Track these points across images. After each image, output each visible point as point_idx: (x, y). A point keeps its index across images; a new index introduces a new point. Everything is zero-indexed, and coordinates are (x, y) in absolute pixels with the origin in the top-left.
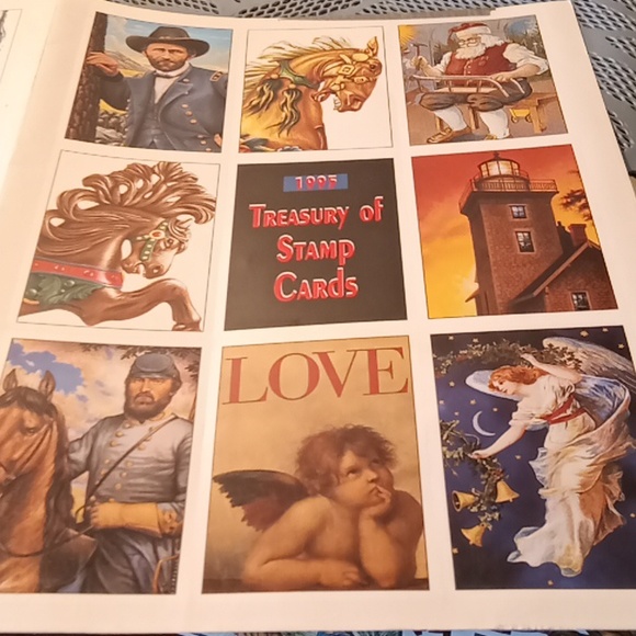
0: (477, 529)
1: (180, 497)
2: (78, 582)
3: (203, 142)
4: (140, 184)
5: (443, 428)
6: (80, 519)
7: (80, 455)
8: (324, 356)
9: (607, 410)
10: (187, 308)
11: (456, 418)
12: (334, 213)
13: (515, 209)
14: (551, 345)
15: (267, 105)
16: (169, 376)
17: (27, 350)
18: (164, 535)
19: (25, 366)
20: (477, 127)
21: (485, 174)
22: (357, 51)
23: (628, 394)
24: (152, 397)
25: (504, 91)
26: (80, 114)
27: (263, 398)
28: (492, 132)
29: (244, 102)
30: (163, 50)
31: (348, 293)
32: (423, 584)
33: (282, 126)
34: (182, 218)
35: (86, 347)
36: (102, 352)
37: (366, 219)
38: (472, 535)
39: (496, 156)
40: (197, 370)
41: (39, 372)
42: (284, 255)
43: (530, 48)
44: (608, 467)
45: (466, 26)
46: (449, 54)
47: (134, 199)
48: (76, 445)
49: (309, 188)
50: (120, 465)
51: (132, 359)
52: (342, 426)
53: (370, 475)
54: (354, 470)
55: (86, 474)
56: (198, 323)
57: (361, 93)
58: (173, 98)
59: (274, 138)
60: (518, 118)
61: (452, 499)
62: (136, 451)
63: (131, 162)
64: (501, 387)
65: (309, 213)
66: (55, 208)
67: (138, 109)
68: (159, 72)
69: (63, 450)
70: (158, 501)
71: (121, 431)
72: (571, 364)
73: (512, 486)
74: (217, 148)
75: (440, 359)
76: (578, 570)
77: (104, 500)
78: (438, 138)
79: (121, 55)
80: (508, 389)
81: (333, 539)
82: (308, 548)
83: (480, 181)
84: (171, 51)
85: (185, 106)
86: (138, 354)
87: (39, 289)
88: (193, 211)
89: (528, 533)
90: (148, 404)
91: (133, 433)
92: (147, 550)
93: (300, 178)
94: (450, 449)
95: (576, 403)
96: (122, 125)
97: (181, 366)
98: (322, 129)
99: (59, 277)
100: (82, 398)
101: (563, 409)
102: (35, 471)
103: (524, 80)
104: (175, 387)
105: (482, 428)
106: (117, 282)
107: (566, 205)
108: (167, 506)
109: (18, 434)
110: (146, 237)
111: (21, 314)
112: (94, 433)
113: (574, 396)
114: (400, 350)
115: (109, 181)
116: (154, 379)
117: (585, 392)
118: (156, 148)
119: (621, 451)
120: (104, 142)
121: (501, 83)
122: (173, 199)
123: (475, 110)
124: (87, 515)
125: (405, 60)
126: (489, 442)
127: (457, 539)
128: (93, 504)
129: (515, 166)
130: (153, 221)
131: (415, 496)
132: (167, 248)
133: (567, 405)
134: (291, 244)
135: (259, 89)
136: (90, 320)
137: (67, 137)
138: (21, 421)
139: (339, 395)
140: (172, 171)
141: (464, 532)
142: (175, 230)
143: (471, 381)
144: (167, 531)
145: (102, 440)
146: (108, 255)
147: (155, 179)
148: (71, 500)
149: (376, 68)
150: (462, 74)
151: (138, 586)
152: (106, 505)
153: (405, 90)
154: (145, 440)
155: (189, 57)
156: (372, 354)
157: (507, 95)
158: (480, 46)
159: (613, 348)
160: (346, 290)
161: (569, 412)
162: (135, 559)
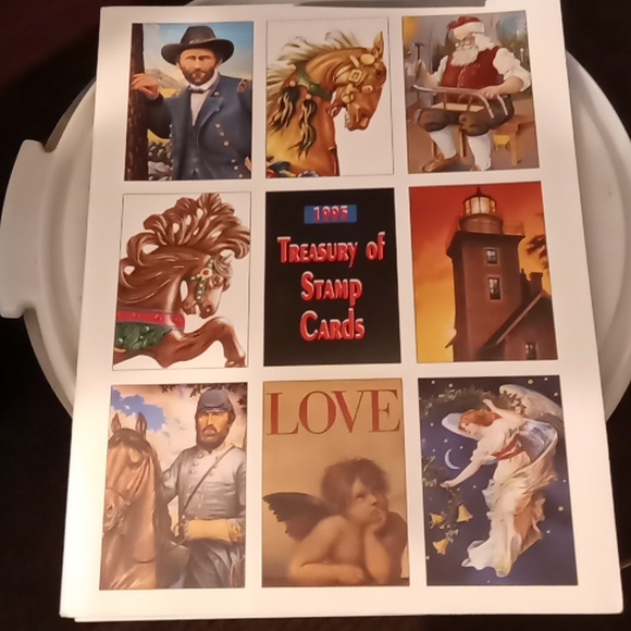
0: (443, 542)
1: (242, 514)
2: (181, 581)
3: (236, 168)
4: (188, 220)
5: (424, 462)
6: (177, 534)
7: (171, 483)
8: (339, 395)
9: (540, 449)
10: (235, 347)
11: (433, 454)
12: (346, 249)
13: (489, 253)
14: (505, 392)
15: (288, 119)
16: (226, 410)
17: (124, 396)
18: (234, 543)
19: (124, 410)
20: (465, 155)
21: (468, 211)
22: (365, 51)
23: (556, 436)
24: (215, 430)
25: (490, 111)
26: (134, 151)
27: (296, 431)
28: (477, 163)
29: (268, 116)
30: (194, 58)
31: (358, 335)
32: (405, 582)
33: (301, 146)
34: (224, 253)
35: (165, 388)
36: (176, 390)
37: (371, 257)
38: (440, 546)
39: (478, 191)
40: (246, 404)
41: (134, 414)
42: (307, 293)
43: (517, 56)
44: (535, 495)
45: (463, 20)
46: (446, 58)
47: (185, 237)
48: (167, 474)
49: (325, 221)
50: (199, 489)
51: (198, 396)
52: (352, 458)
53: (372, 499)
54: (361, 495)
55: (177, 497)
56: (243, 359)
57: (367, 107)
58: (207, 117)
59: (295, 161)
60: (500, 146)
61: (427, 519)
62: (208, 477)
63: (179, 198)
64: (467, 428)
65: (326, 248)
66: (126, 256)
67: (179, 134)
68: (193, 87)
69: (159, 479)
70: (228, 517)
71: (197, 461)
72: (518, 409)
73: (469, 509)
74: (247, 174)
75: (425, 401)
76: (508, 571)
77: (191, 518)
78: (431, 168)
79: (159, 72)
80: (471, 430)
81: (347, 549)
82: (330, 556)
83: (465, 219)
84: (201, 58)
85: (218, 126)
86: (203, 391)
87: (124, 338)
88: (232, 245)
89: (478, 545)
90: (213, 435)
91: (205, 461)
92: (223, 555)
93: (317, 208)
94: (428, 480)
95: (520, 443)
96: (168, 156)
97: (234, 400)
98: (334, 151)
99: (138, 324)
100: (167, 434)
101: (509, 448)
102: (143, 497)
103: (509, 98)
104: (231, 420)
105: (452, 463)
106: (180, 324)
107: (530, 251)
108: (233, 520)
109: (127, 469)
110: (198, 276)
111: (115, 362)
112: (178, 464)
113: (518, 437)
114: (395, 392)
115: (164, 221)
116: (215, 414)
117: (525, 433)
118: (197, 179)
119: (546, 483)
120: (156, 178)
121: (489, 101)
122: (215, 234)
123: (465, 134)
124: (181, 530)
125: (407, 64)
126: (455, 474)
127: (430, 550)
128: (184, 523)
129: (493, 204)
130: (202, 259)
131: (403, 516)
132: (215, 286)
133: (512, 444)
134: (312, 282)
135: (280, 99)
136: (165, 362)
137: (126, 179)
138: (128, 457)
139: (351, 430)
140: (212, 204)
141: (434, 544)
142: (220, 268)
143: (446, 422)
144: (235, 540)
145: (185, 470)
146: (171, 298)
147: (200, 213)
148: (169, 519)
149: (381, 74)
150: (455, 86)
151: (220, 583)
152: (193, 522)
153: (406, 103)
154: (214, 467)
155: (217, 63)
156: (375, 394)
157: (492, 116)
158: (474, 48)
159: (550, 396)
160: (356, 332)
161: (513, 450)
162: (217, 562)
